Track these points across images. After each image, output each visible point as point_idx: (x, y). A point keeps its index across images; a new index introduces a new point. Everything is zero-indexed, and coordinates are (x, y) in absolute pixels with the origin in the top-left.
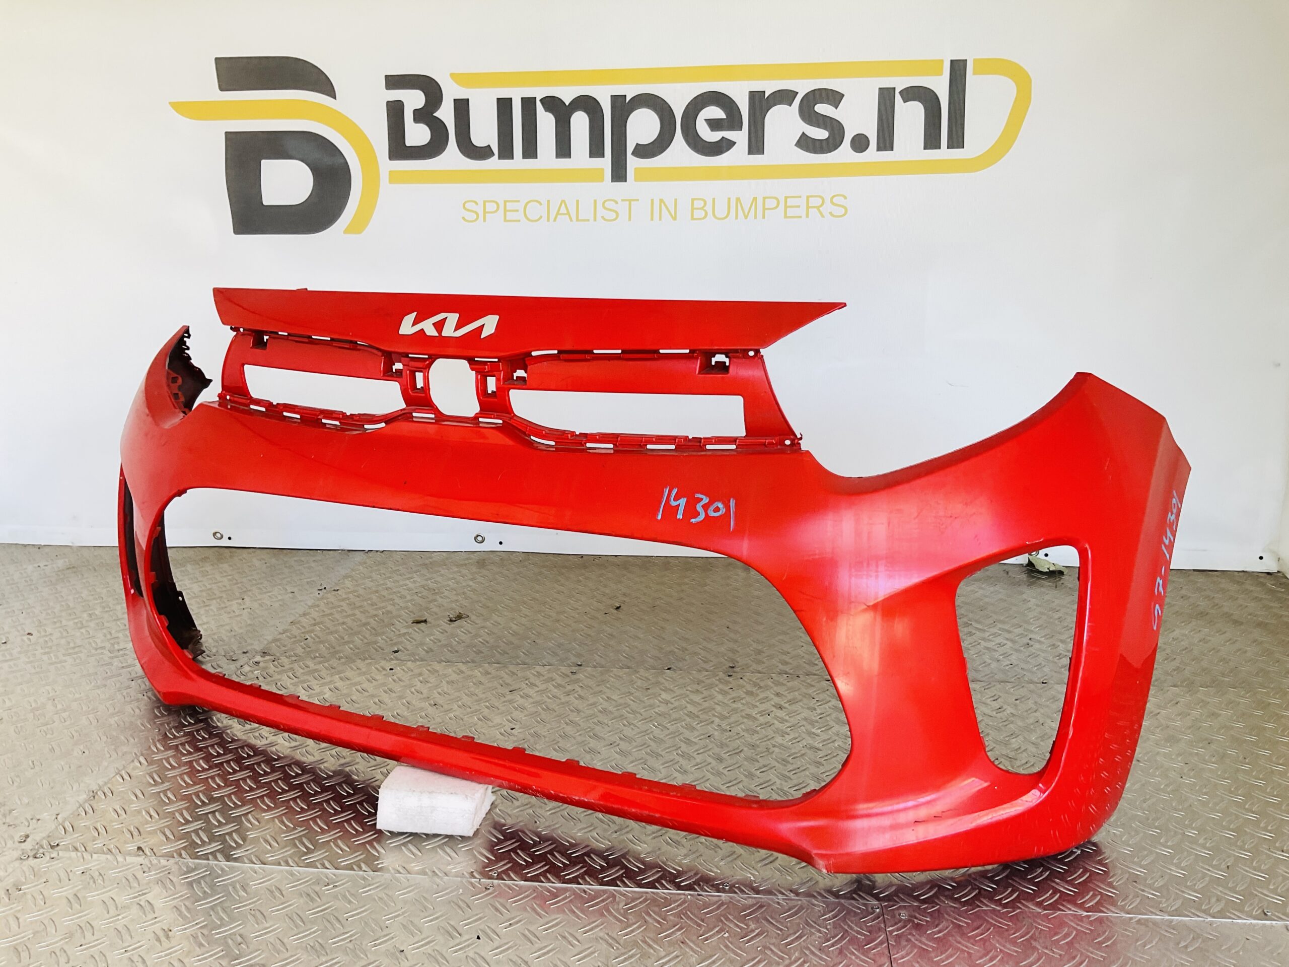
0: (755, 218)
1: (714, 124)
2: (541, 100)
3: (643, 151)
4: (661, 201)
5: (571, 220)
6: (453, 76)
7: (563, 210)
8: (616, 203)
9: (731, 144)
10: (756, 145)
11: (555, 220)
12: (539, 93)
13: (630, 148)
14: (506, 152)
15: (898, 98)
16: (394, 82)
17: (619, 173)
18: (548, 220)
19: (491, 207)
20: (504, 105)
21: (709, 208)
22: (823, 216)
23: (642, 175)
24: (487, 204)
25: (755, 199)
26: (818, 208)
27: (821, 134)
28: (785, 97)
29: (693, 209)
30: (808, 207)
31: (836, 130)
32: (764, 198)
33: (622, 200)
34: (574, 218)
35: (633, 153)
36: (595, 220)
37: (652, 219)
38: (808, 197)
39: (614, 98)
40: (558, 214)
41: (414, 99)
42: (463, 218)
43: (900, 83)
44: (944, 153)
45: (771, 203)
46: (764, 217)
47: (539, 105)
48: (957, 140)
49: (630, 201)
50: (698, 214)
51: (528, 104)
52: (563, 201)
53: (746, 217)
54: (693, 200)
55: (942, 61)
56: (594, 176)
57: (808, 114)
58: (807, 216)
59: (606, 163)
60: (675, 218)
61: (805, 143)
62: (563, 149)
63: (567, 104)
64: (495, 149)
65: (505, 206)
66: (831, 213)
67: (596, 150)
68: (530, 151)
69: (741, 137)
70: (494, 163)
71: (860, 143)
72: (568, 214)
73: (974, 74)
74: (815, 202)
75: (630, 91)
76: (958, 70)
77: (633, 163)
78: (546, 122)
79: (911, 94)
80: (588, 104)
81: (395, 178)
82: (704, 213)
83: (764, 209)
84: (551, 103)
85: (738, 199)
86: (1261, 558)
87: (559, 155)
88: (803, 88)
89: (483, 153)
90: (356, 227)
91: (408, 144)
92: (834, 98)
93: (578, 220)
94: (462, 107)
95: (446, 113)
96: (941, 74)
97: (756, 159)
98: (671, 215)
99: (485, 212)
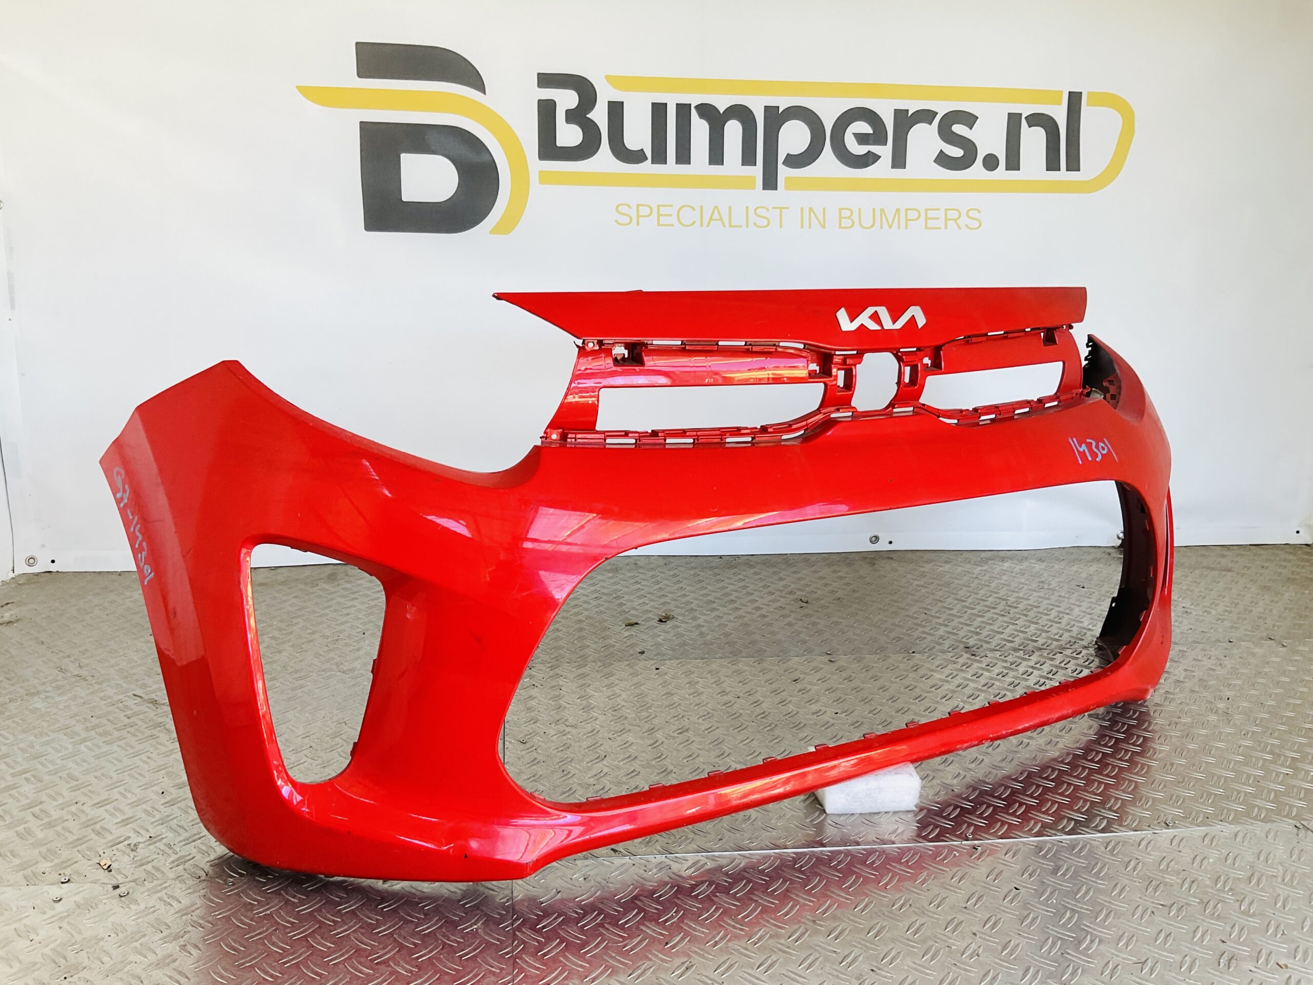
0: (899, 228)
1: (862, 139)
2: (696, 107)
3: (794, 161)
4: (811, 209)
5: (724, 226)
6: (608, 77)
7: (716, 216)
8: (768, 210)
9: (876, 158)
10: (899, 161)
11: (708, 225)
12: (694, 100)
13: (781, 158)
14: (659, 156)
15: (1024, 123)
16: (546, 80)
17: (770, 182)
18: (702, 225)
19: (644, 211)
20: (659, 110)
21: (855, 217)
22: (960, 228)
23: (792, 184)
24: (640, 207)
25: (898, 210)
26: (955, 220)
27: (956, 152)
28: (926, 116)
29: (841, 218)
30: (947, 220)
31: (970, 148)
32: (907, 210)
33: (773, 208)
34: (727, 224)
35: (785, 163)
36: (747, 226)
37: (802, 227)
38: (946, 210)
39: (767, 108)
40: (711, 219)
41: (567, 99)
42: (616, 221)
43: (1026, 110)
44: (1063, 174)
45: (912, 215)
46: (906, 228)
47: (694, 112)
48: (1074, 164)
49: (781, 208)
50: (845, 222)
51: (683, 110)
52: (716, 207)
53: (890, 227)
54: (840, 209)
55: (1062, 92)
56: (746, 183)
57: (946, 134)
58: (946, 228)
59: (757, 171)
60: (824, 227)
61: (943, 160)
62: (716, 156)
63: (721, 112)
64: (649, 153)
65: (658, 210)
66: (966, 226)
67: (748, 158)
68: (684, 156)
69: (885, 152)
70: (647, 167)
71: (991, 162)
72: (721, 219)
73: (1088, 105)
74: (953, 215)
75: (783, 103)
76: (1075, 99)
77: (784, 172)
78: (700, 129)
79: (1036, 120)
80: (741, 113)
81: (545, 178)
82: (851, 222)
83: (907, 220)
84: (706, 111)
85: (882, 210)
86: (1298, 532)
87: (712, 162)
88: (942, 108)
89: (636, 157)
90: (504, 227)
91: (559, 144)
92: (970, 120)
93: (731, 226)
94: (616, 110)
95: (599, 115)
96: (1061, 104)
97: (899, 172)
98: (820, 223)
99: (638, 216)
